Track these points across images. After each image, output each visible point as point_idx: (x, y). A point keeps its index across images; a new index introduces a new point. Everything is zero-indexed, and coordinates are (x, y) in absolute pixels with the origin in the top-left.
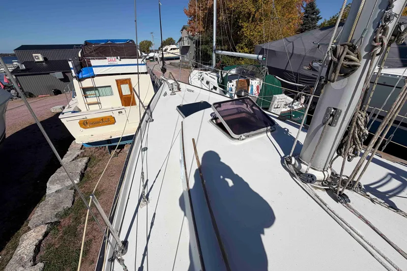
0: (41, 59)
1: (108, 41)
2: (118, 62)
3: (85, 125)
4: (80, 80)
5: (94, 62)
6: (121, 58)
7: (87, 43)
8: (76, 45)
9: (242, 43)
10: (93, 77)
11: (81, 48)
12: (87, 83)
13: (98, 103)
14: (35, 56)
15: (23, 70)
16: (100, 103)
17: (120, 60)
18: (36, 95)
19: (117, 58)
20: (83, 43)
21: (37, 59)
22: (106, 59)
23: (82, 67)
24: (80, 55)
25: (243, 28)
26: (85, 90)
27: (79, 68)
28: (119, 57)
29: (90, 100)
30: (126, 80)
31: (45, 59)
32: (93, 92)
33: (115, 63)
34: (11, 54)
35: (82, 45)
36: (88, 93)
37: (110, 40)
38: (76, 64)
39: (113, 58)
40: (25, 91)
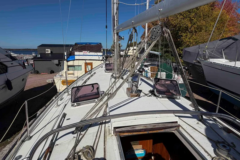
0: (49, 52)
1: (87, 43)
2: (88, 54)
3: (64, 83)
4: (67, 61)
5: (76, 53)
6: (90, 52)
7: (76, 44)
8: (70, 45)
9: (182, 47)
10: (74, 60)
11: (72, 46)
12: (71, 63)
13: (73, 74)
14: (47, 50)
15: (39, 58)
16: (74, 74)
17: (89, 53)
18: (40, 73)
19: (88, 52)
20: (74, 44)
21: (47, 52)
22: (82, 52)
23: (70, 56)
24: (71, 50)
25: (182, 37)
26: (69, 66)
27: (68, 56)
28: (89, 51)
29: (69, 72)
30: (90, 63)
31: (51, 52)
32: (72, 68)
33: (86, 54)
34: (32, 49)
35: (73, 45)
36: (69, 68)
37: (88, 43)
38: (68, 54)
39: (86, 52)
40: (35, 70)
